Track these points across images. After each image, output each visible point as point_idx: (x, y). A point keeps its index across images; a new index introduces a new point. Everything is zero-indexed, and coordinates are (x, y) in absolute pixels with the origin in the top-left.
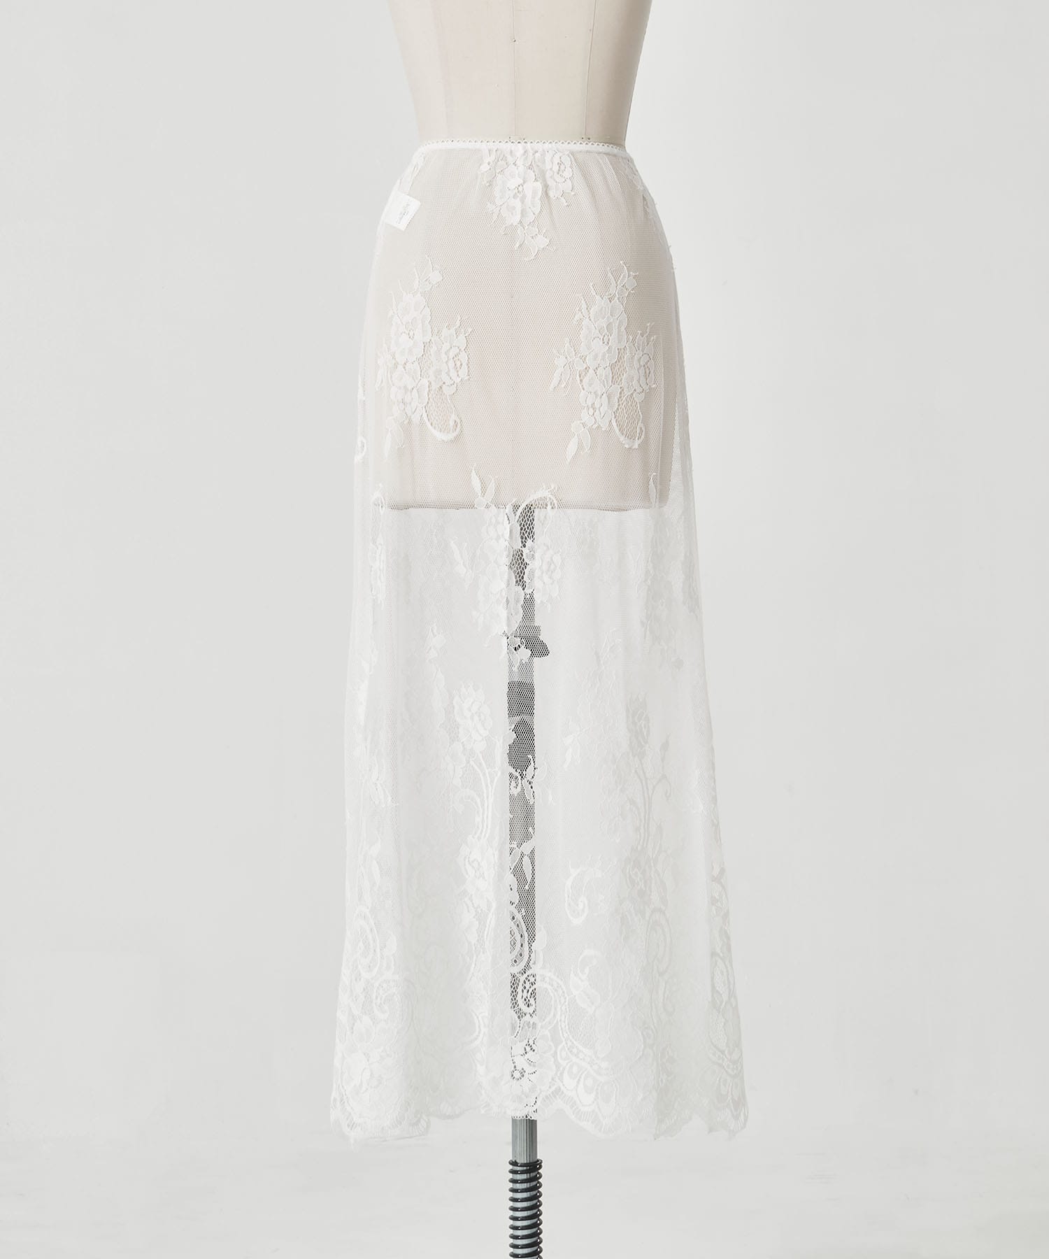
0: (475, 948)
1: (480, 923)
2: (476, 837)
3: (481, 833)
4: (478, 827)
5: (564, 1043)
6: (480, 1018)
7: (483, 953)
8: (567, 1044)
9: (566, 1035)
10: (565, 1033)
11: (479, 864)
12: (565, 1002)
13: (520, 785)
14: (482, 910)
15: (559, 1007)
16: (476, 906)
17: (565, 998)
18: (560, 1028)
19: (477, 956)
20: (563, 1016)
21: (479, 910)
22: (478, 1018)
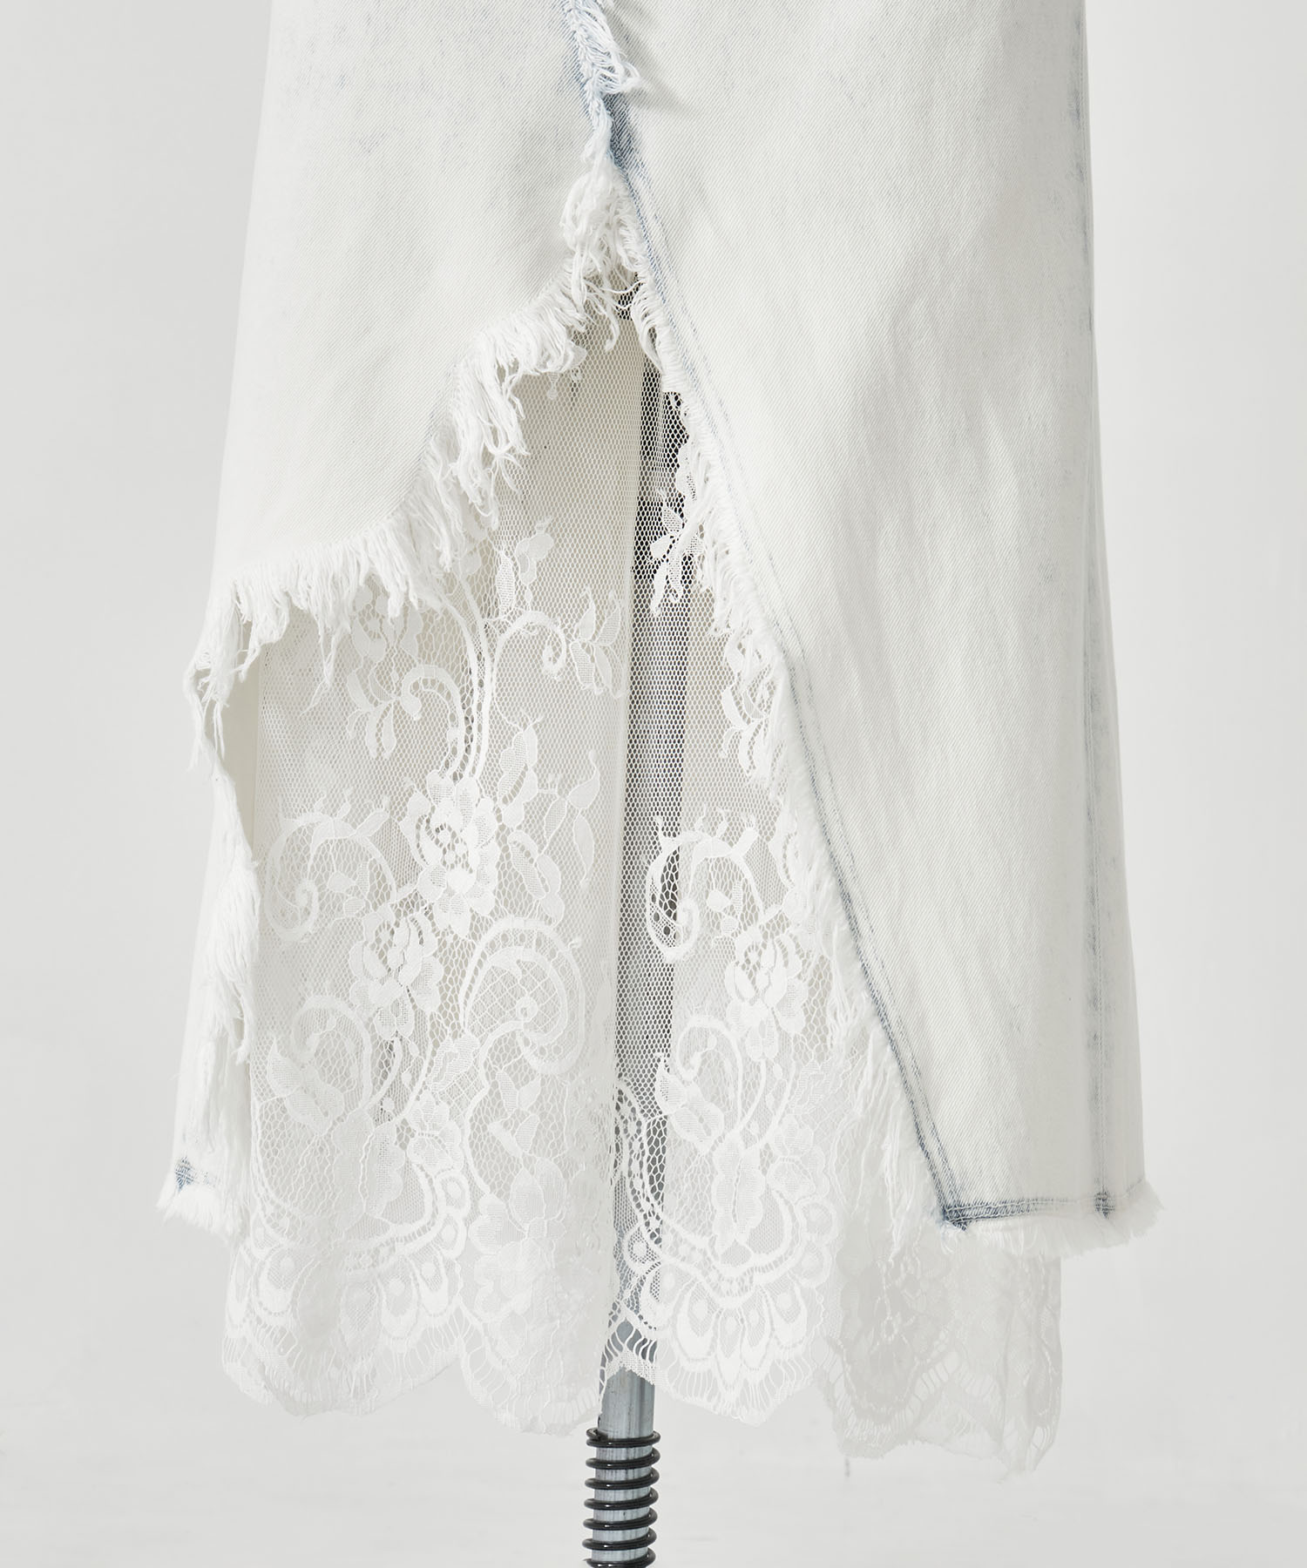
0: (433, 1025)
1: (447, 970)
2: (450, 772)
3: (463, 766)
4: (454, 752)
5: (641, 1222)
6: (437, 1184)
7: (455, 1036)
8: (647, 1224)
9: (646, 1206)
10: (643, 1201)
11: (454, 835)
12: (639, 1131)
13: (563, 655)
14: (456, 937)
15: (626, 1143)
16: (440, 927)
17: (639, 1124)
18: (629, 1191)
19: (436, 1045)
20: (636, 1164)
21: (449, 939)
22: (431, 1181)
